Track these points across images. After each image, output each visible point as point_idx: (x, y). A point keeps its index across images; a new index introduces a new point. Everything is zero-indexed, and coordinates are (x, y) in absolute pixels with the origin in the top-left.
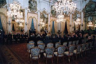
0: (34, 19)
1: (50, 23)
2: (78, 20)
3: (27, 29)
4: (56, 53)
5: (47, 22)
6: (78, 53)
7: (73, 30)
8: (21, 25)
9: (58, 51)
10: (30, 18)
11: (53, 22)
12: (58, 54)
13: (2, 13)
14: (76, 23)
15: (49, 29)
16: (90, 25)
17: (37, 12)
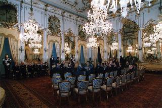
0: (56, 43)
1: (77, 48)
2: (115, 44)
3: (46, 57)
4: (90, 88)
5: (73, 48)
6: (117, 86)
7: (109, 57)
8: (36, 52)
9: (94, 84)
10: (50, 41)
11: (82, 47)
12: (93, 89)
13: (11, 35)
14: (113, 48)
15: (77, 57)
16: (130, 49)
17: (60, 34)
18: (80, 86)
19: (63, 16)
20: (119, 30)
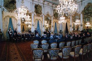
0: (39, 21)
2: (77, 21)
6: (84, 54)
10: (36, 20)
12: (63, 56)
15: (52, 29)
17: (42, 16)
18: (51, 54)
19: (44, 4)
20: (81, 12)
